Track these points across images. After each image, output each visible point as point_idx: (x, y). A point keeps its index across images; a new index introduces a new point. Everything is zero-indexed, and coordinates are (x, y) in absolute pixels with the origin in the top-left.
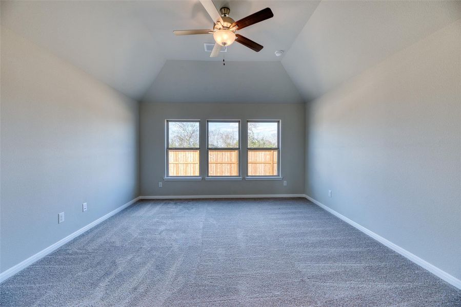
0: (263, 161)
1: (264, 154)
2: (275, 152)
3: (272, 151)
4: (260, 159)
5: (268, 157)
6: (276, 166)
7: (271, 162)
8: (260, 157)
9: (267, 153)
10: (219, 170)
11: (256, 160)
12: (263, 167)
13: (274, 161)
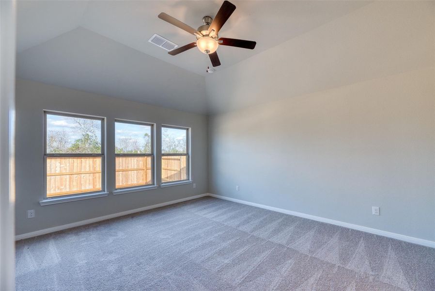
0: (135, 168)
1: (137, 160)
2: (148, 158)
3: (146, 157)
4: (133, 165)
5: (141, 163)
6: (149, 172)
7: (145, 168)
8: (133, 163)
9: (140, 158)
10: (75, 183)
11: (128, 167)
12: (136, 174)
13: (148, 167)
